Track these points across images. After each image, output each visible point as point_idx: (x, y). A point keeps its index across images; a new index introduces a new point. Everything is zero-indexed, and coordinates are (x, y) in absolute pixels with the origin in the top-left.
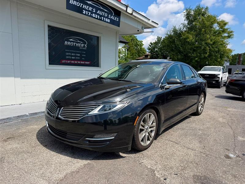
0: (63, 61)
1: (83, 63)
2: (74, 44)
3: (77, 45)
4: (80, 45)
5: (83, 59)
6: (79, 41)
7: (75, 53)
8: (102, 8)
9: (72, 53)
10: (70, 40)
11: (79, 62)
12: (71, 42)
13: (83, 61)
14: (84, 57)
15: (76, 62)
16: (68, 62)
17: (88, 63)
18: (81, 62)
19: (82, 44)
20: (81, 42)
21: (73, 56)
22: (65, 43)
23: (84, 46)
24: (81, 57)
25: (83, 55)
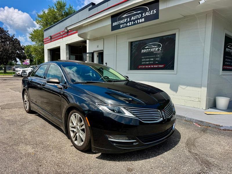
0: (140, 67)
1: (157, 66)
2: (149, 50)
3: (151, 50)
4: (154, 50)
5: (156, 62)
6: (153, 47)
7: (149, 58)
8: (135, 13)
9: (146, 58)
10: (146, 48)
11: (152, 66)
12: (146, 49)
13: (156, 64)
14: (157, 61)
15: (150, 66)
16: (143, 67)
17: (162, 66)
18: (154, 66)
19: (156, 48)
20: (156, 47)
21: (147, 61)
22: (142, 51)
23: (159, 49)
24: (154, 61)
25: (156, 59)
